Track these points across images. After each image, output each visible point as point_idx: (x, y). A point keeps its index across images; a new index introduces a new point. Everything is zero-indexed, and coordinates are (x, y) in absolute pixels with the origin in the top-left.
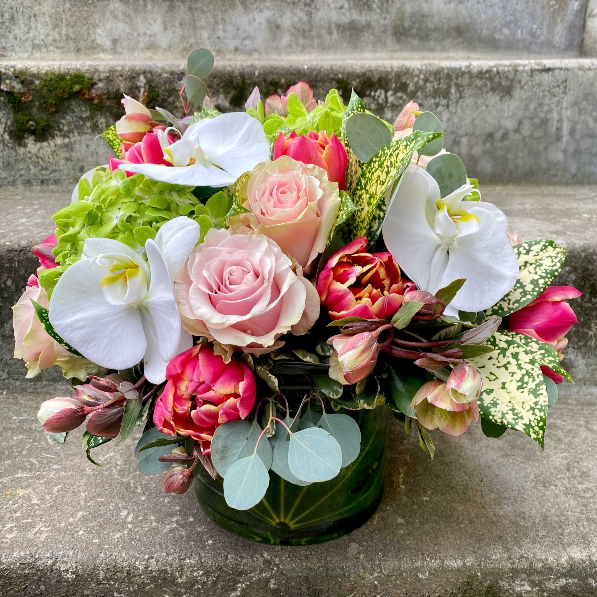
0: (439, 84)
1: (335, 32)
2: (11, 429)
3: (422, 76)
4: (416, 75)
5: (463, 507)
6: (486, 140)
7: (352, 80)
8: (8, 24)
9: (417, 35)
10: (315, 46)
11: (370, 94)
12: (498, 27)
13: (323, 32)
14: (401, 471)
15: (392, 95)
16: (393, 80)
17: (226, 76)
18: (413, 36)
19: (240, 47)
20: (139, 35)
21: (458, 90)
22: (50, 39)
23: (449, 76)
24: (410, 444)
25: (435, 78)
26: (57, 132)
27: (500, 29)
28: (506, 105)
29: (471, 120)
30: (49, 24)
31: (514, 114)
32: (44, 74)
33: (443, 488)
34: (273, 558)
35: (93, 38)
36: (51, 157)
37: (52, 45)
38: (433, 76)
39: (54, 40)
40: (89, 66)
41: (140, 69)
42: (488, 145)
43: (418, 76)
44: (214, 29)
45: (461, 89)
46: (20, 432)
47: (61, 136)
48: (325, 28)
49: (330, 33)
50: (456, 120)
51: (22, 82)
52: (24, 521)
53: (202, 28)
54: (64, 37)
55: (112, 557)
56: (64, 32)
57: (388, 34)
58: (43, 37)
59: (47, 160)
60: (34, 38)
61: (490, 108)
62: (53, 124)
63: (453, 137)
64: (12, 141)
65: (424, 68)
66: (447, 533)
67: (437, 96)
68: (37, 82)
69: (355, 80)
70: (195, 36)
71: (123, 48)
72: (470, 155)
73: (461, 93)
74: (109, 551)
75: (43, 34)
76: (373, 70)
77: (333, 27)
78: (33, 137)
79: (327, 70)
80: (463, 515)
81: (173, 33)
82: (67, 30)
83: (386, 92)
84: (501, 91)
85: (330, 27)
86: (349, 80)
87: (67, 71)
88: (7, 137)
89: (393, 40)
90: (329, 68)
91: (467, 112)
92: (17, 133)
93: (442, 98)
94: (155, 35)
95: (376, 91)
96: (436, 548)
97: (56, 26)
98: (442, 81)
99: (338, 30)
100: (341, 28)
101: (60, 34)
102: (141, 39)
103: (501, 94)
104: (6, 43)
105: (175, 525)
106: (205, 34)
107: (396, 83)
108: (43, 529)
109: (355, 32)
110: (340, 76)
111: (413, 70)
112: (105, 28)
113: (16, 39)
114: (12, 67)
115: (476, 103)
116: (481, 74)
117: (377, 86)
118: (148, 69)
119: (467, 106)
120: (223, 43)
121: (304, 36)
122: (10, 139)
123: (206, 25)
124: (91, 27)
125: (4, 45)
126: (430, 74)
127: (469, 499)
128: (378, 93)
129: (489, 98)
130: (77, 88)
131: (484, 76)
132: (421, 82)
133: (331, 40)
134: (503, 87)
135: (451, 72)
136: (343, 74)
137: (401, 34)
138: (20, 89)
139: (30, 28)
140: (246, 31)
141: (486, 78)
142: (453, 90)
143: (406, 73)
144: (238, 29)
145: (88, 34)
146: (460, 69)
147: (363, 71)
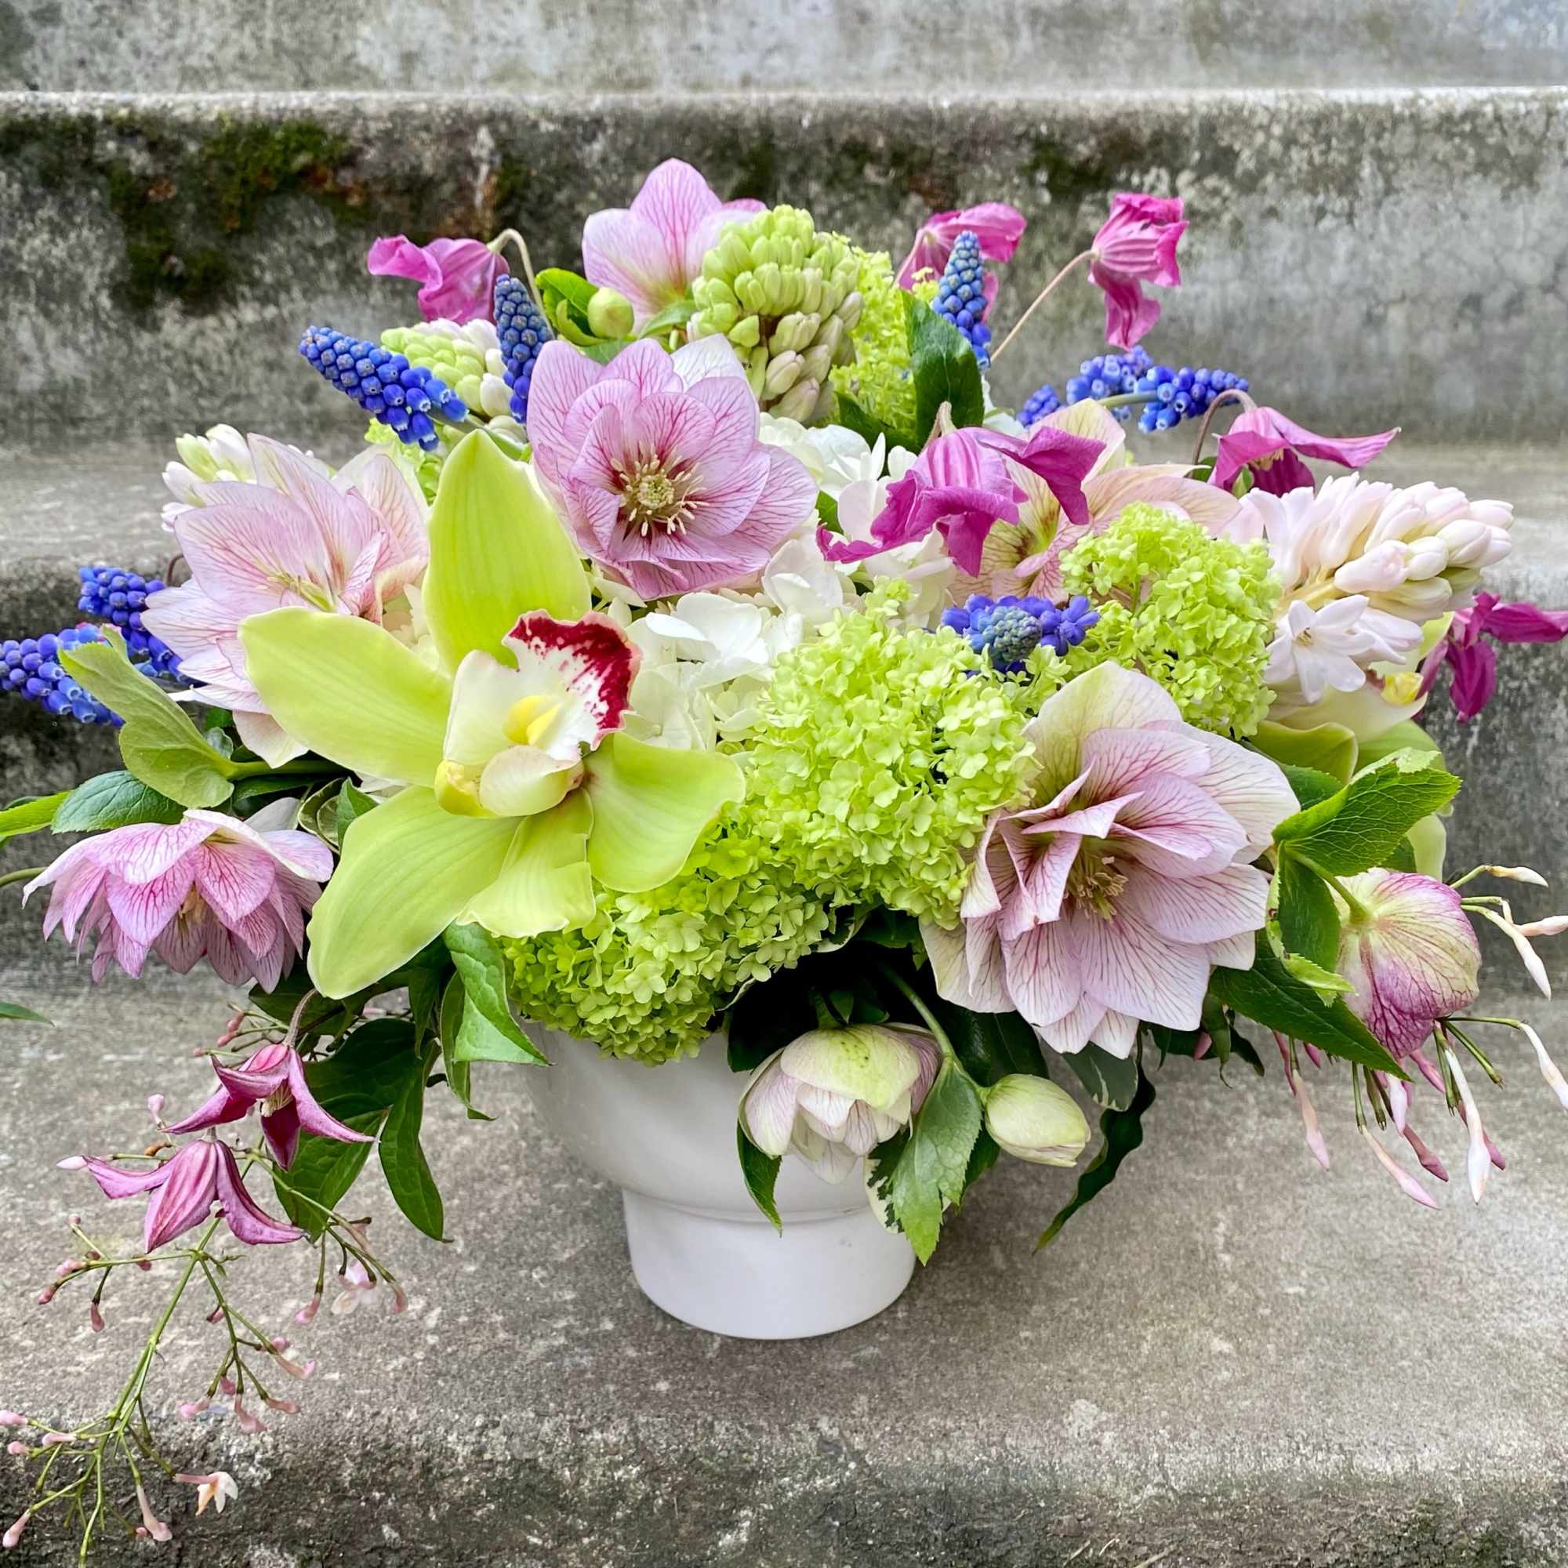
0: (1325, 153)
1: (1025, 32)
2: (97, 1085)
3: (1277, 130)
4: (1261, 127)
5: (1405, 1313)
6: (1460, 314)
7: (1077, 142)
8: (115, 12)
9: (1257, 38)
10: (969, 72)
11: (1128, 180)
12: (1491, 16)
13: (991, 31)
14: (1220, 1215)
15: (1192, 183)
16: (1194, 141)
17: (720, 128)
18: (1246, 43)
19: (757, 75)
20: (475, 41)
21: (1380, 169)
22: (230, 53)
23: (1355, 129)
24: (1244, 1148)
25: (1315, 135)
26: (245, 289)
27: (1498, 22)
28: (1519, 214)
29: (1417, 256)
30: (229, 10)
31: (1543, 238)
32: (212, 124)
33: (1343, 1262)
34: (847, 1434)
35: (348, 50)
36: (226, 358)
37: (234, 69)
38: (1310, 128)
39: (242, 57)
40: (339, 102)
41: (479, 111)
42: (1466, 329)
43: (1266, 129)
44: (683, 25)
45: (1391, 166)
46: (125, 1095)
47: (256, 299)
48: (997, 19)
49: (1011, 34)
50: (1374, 256)
51: (152, 147)
52: (132, 1320)
53: (651, 20)
54: (269, 47)
55: (379, 1420)
56: (268, 34)
57: (1176, 36)
58: (209, 47)
59: (215, 367)
60: (188, 50)
61: (1474, 222)
62: (233, 264)
63: (1364, 307)
64: (119, 313)
65: (1284, 105)
66: (1360, 1382)
67: (1321, 189)
68: (192, 147)
69: (1084, 140)
70: (632, 44)
71: (432, 78)
72: (1413, 357)
73: (1387, 180)
74: (372, 1405)
75: (212, 40)
76: (1137, 113)
77: (1019, 16)
78: (177, 303)
79: (1005, 112)
80: (1405, 1334)
81: (571, 35)
82: (278, 30)
83: (1174, 173)
84: (1505, 172)
85: (1010, 18)
86: (1068, 141)
87: (275, 116)
88: (105, 301)
89: (1189, 55)
90: (1012, 105)
91: (1406, 233)
92: (134, 290)
93: (1333, 194)
94: (519, 42)
95: (1145, 171)
96: (1330, 1421)
97: (246, 18)
98: (1334, 142)
99: (1033, 24)
100: (1043, 21)
101: (258, 39)
102: (481, 52)
103: (1507, 181)
104: (111, 65)
105: (562, 1340)
106: (658, 38)
107: (1202, 148)
108: (183, 1342)
109: (1081, 31)
110: (1044, 129)
111: (1253, 113)
112: (384, 23)
113: (137, 52)
114: (125, 105)
115: (1434, 207)
116: (1447, 124)
117: (1149, 157)
118: (499, 110)
119: (1407, 215)
120: (709, 62)
121: (937, 44)
122: (114, 307)
123: (662, 13)
124: (343, 19)
125: (103, 70)
126: (1301, 123)
127: (1424, 1294)
128: (1149, 179)
129: (1471, 192)
130: (302, 159)
131: (1455, 130)
132: (1275, 148)
133: (1012, 54)
134: (1513, 160)
135: (1360, 118)
136: (1050, 122)
137: (1213, 37)
138: (144, 168)
139: (176, 24)
140: (773, 29)
141: (1462, 135)
142: (1366, 170)
143: (1230, 122)
144: (752, 24)
145: (336, 38)
146: (1389, 107)
147: (1108, 114)
